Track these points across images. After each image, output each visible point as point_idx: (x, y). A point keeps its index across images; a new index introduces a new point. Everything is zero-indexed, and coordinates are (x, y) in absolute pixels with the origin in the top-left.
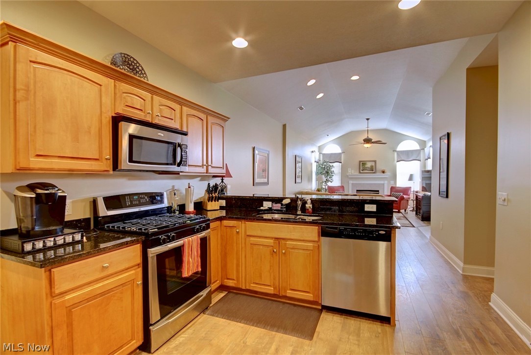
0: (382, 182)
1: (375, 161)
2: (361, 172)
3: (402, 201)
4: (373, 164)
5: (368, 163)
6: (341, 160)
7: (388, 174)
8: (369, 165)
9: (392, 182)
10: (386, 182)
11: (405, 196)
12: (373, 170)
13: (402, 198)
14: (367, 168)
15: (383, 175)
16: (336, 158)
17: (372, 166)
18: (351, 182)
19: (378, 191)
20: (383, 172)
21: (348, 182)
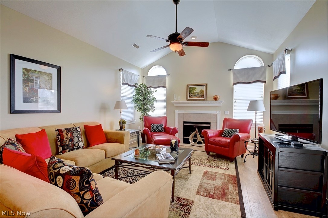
0: (214, 112)
1: (206, 85)
2: (189, 99)
3: (236, 143)
4: (203, 88)
5: (197, 87)
6: (166, 84)
7: (222, 101)
8: (198, 90)
9: (227, 112)
10: (219, 112)
11: (241, 135)
12: (203, 96)
13: (237, 139)
14: (196, 94)
15: (215, 103)
16: (160, 82)
17: (202, 91)
18: (177, 111)
19: (209, 123)
20: (215, 99)
21: (174, 111)
